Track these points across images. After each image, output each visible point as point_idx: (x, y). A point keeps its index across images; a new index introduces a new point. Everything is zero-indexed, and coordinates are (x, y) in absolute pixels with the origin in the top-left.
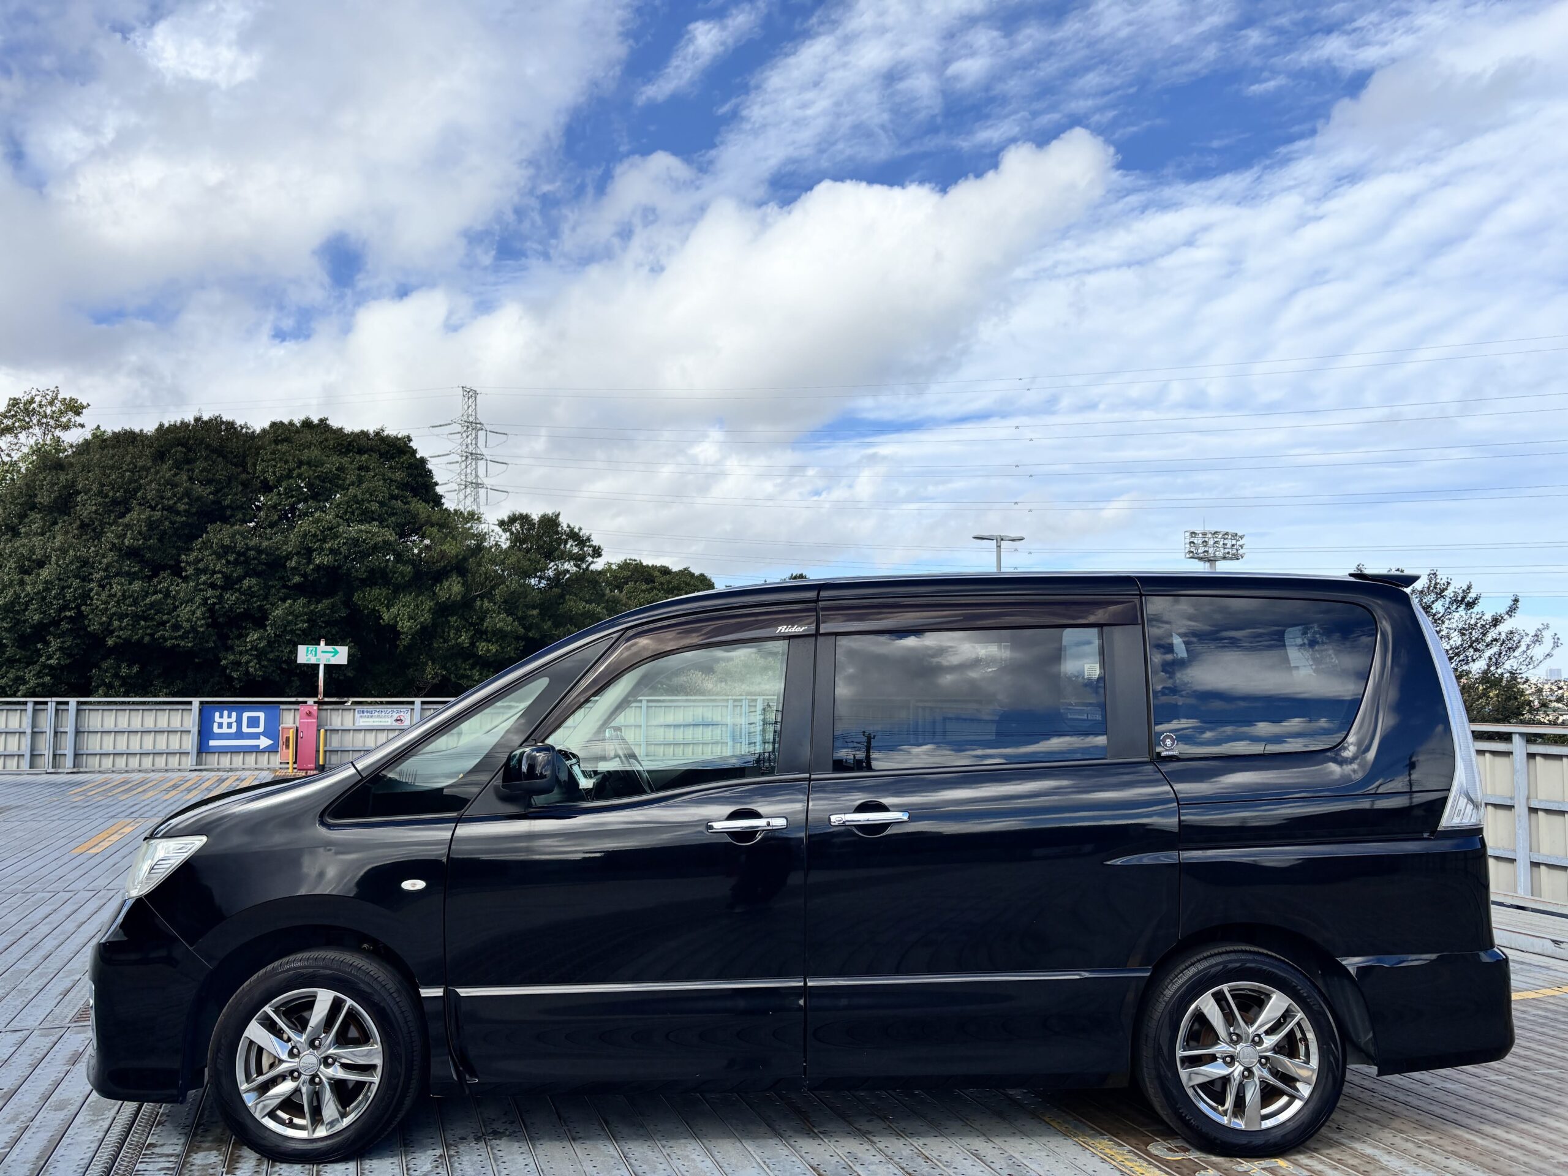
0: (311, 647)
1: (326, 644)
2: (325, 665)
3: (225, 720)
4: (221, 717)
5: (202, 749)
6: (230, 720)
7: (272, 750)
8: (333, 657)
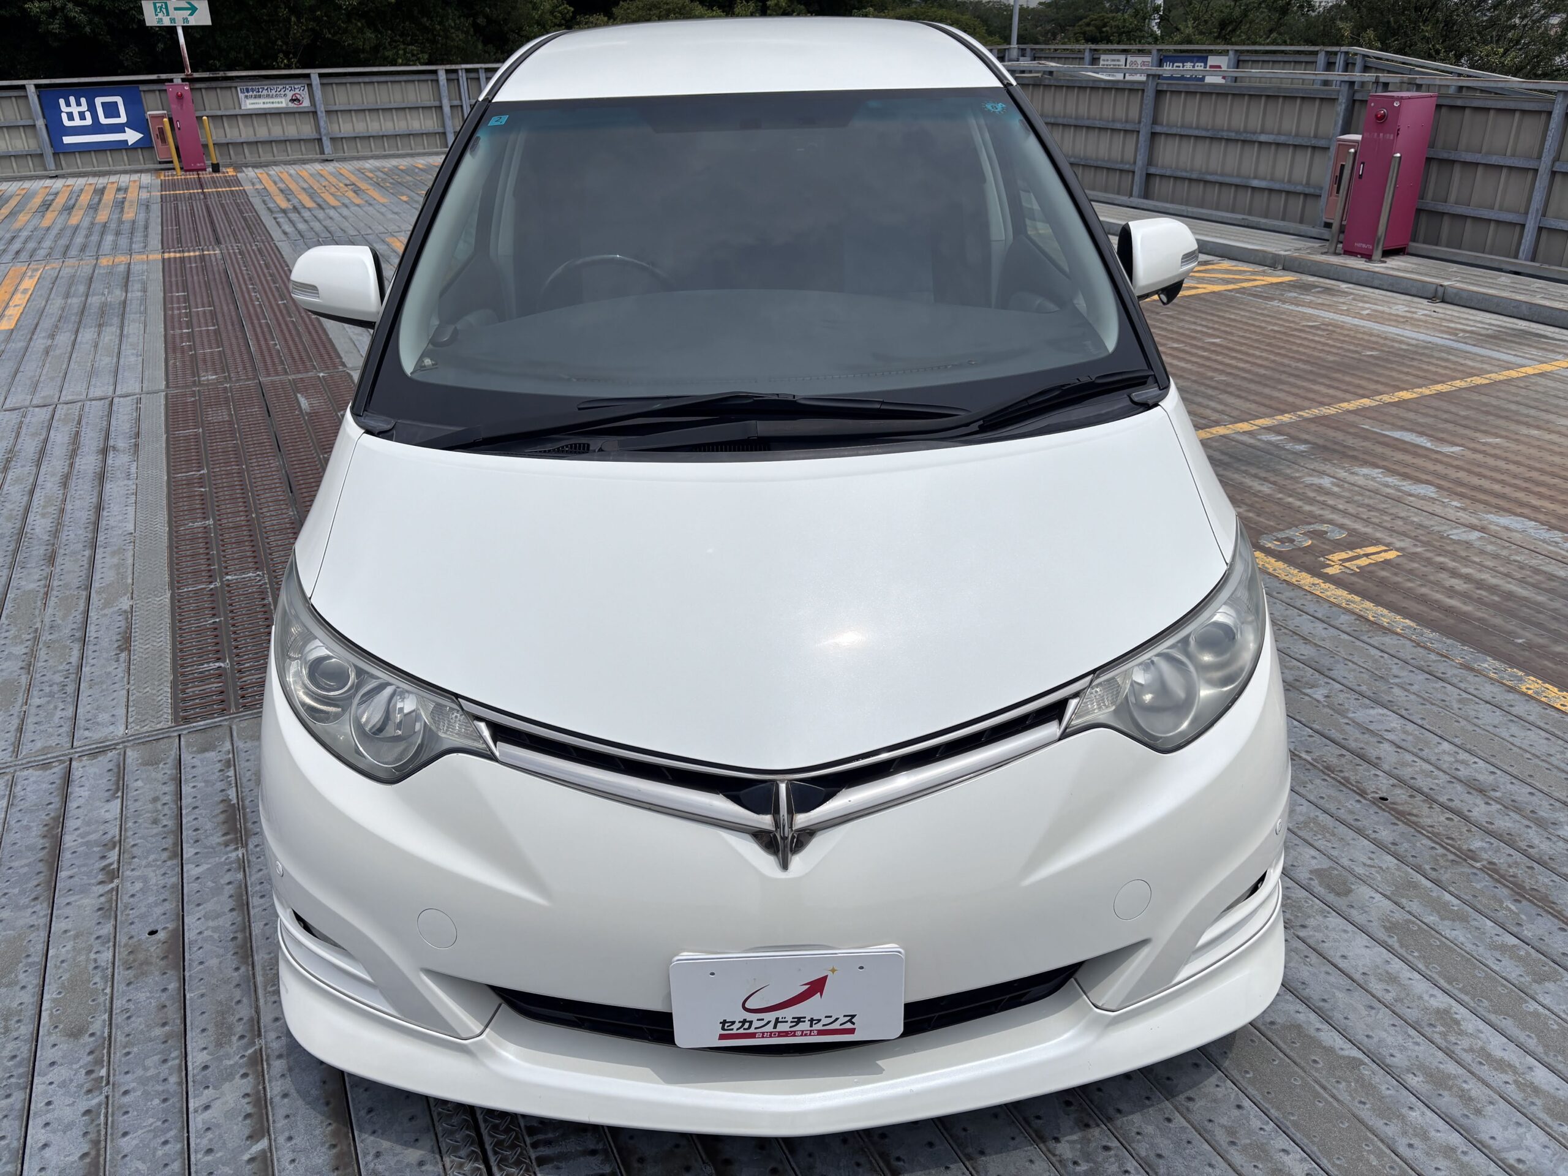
0: (158, 3)
2: (184, 28)
4: (68, 104)
5: (58, 148)
6: (80, 109)
7: (145, 145)
8: (191, 14)
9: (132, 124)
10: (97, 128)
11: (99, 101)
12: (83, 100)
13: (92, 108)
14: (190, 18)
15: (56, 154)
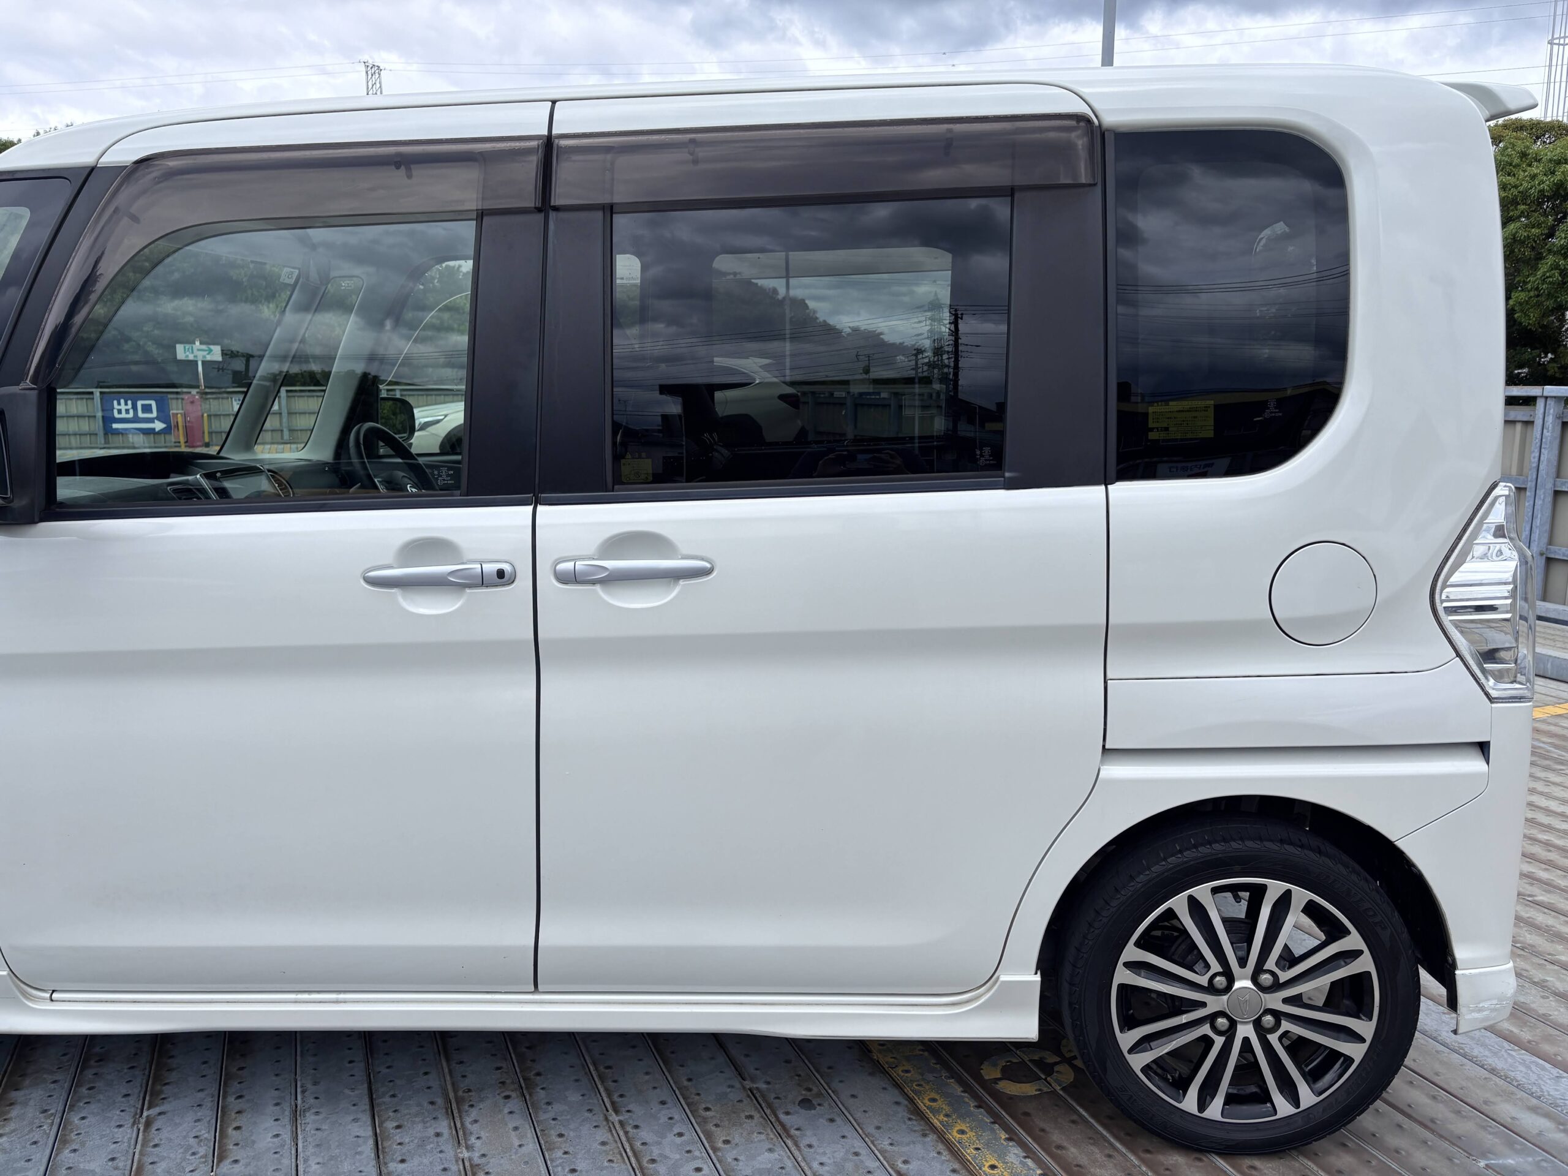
0: (187, 346)
1: (201, 343)
2: (204, 362)
3: (123, 407)
4: (119, 404)
5: (108, 431)
6: (127, 407)
7: (166, 431)
8: (208, 354)
9: (158, 418)
10: (136, 419)
11: (140, 403)
12: (129, 402)
13: (134, 407)
14: (207, 356)
15: (106, 434)
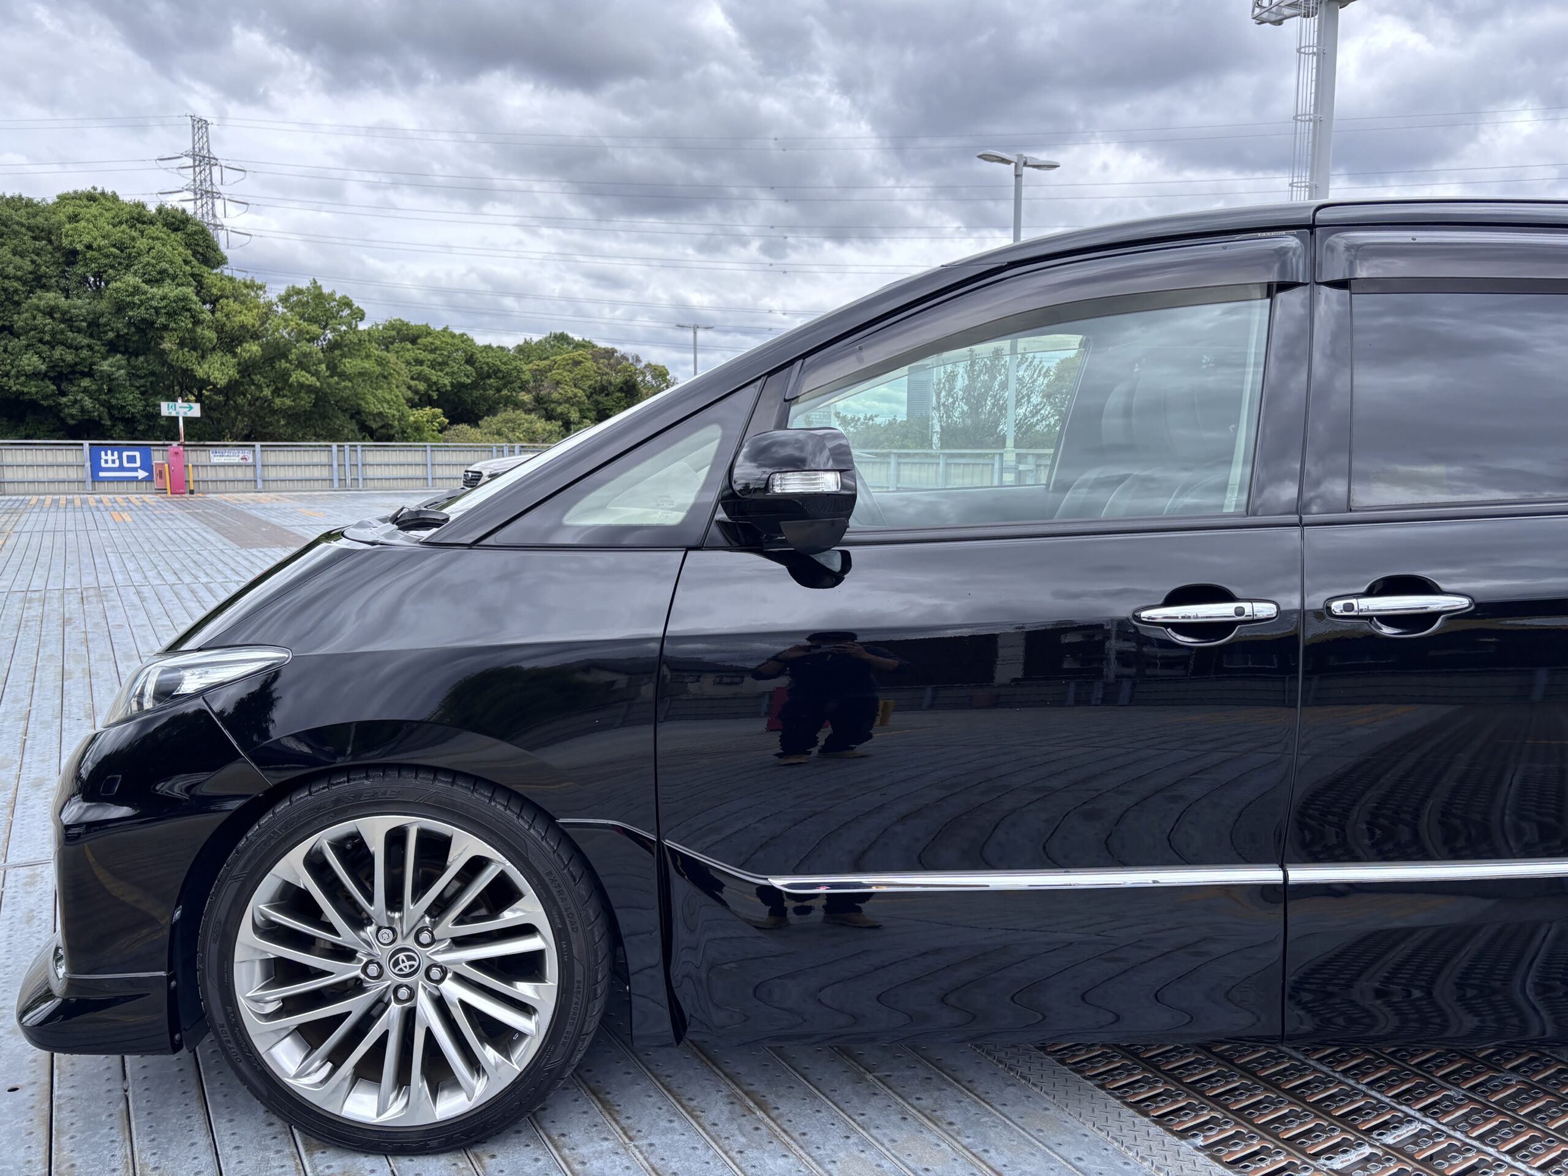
0: (171, 403)
1: (182, 399)
3: (110, 458)
4: (106, 454)
5: (95, 479)
6: (113, 458)
7: (149, 479)
8: (189, 411)
9: (142, 468)
10: (121, 468)
11: (125, 454)
12: (116, 453)
13: (120, 458)
14: (188, 413)
15: (93, 482)
